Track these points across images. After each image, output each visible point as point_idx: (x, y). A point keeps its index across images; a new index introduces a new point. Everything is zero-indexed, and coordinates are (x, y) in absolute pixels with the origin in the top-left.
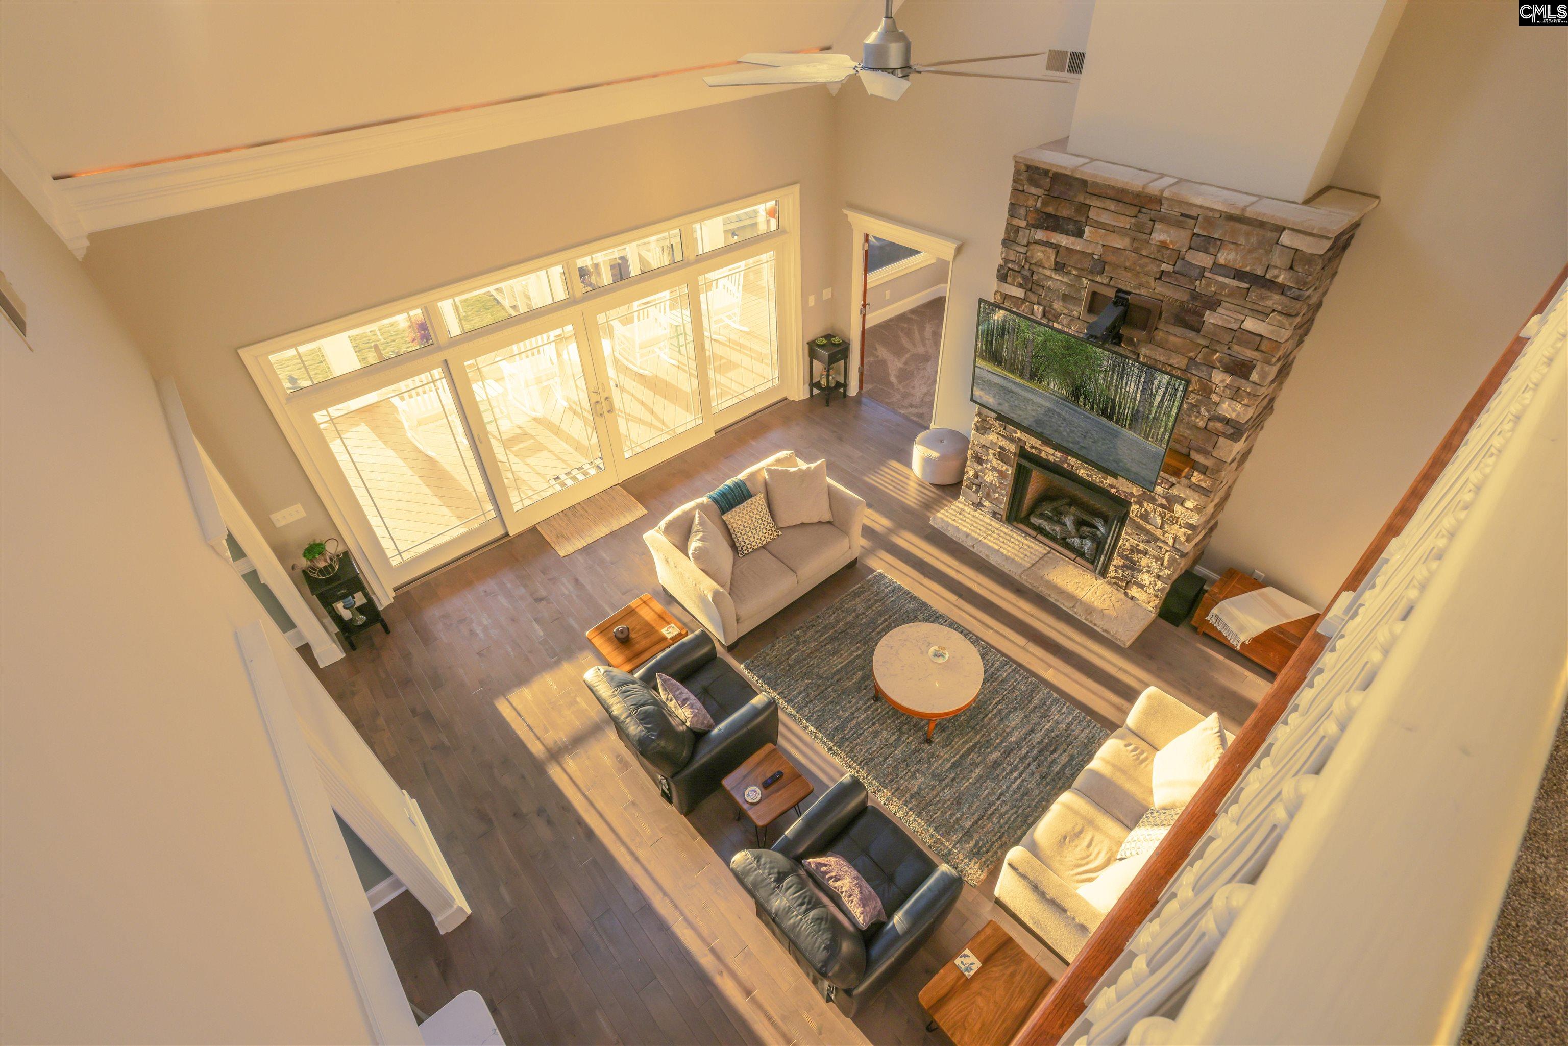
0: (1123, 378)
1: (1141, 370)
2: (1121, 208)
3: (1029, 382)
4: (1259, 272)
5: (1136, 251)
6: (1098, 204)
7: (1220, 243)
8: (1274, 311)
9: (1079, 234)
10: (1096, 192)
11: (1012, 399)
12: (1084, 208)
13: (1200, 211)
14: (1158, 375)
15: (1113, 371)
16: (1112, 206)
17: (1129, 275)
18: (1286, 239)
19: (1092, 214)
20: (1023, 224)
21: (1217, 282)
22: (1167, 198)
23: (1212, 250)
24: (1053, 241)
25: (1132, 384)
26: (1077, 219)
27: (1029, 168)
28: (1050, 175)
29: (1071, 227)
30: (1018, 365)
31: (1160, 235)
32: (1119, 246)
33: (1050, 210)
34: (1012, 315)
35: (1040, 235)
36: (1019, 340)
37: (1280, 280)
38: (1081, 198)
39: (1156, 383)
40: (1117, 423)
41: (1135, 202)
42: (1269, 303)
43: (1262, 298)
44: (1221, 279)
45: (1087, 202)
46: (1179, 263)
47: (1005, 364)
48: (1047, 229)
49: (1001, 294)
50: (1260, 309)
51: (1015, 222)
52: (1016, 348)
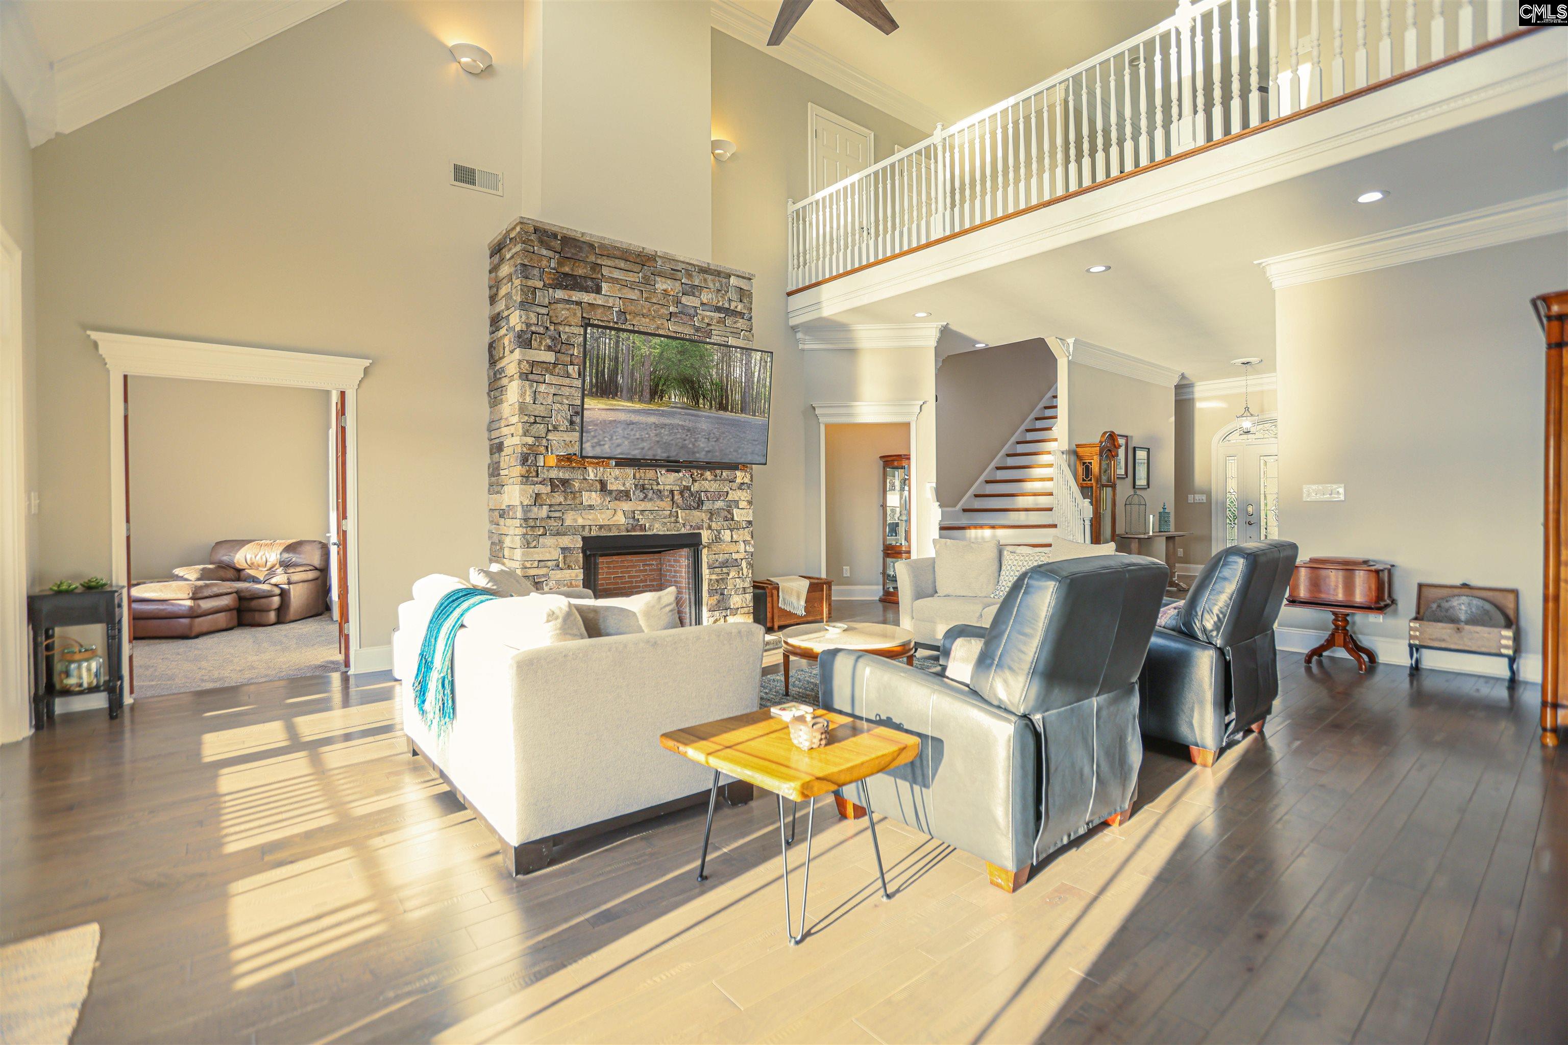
0: (730, 366)
1: (742, 354)
2: (628, 266)
3: (650, 404)
4: (727, 305)
5: (647, 300)
6: (609, 263)
7: (700, 288)
8: (742, 330)
9: (598, 290)
10: (605, 253)
11: (632, 433)
12: (596, 267)
13: (684, 266)
14: (753, 353)
15: (723, 363)
16: (622, 264)
17: (648, 320)
18: (733, 281)
19: (605, 271)
20: (540, 284)
21: (707, 316)
22: (659, 256)
23: (697, 294)
24: (574, 299)
25: (738, 369)
26: (594, 276)
27: (536, 230)
28: (559, 238)
29: (590, 283)
30: (636, 388)
31: (662, 285)
32: (633, 298)
33: (567, 269)
34: (625, 334)
35: (560, 294)
36: (635, 359)
37: (739, 309)
38: (592, 258)
39: (753, 361)
40: (732, 411)
41: (638, 260)
42: (739, 325)
43: (735, 323)
44: (708, 313)
45: (599, 262)
46: (679, 305)
47: (621, 392)
48: (566, 288)
49: (528, 362)
50: (735, 330)
51: (530, 283)
52: (633, 369)
